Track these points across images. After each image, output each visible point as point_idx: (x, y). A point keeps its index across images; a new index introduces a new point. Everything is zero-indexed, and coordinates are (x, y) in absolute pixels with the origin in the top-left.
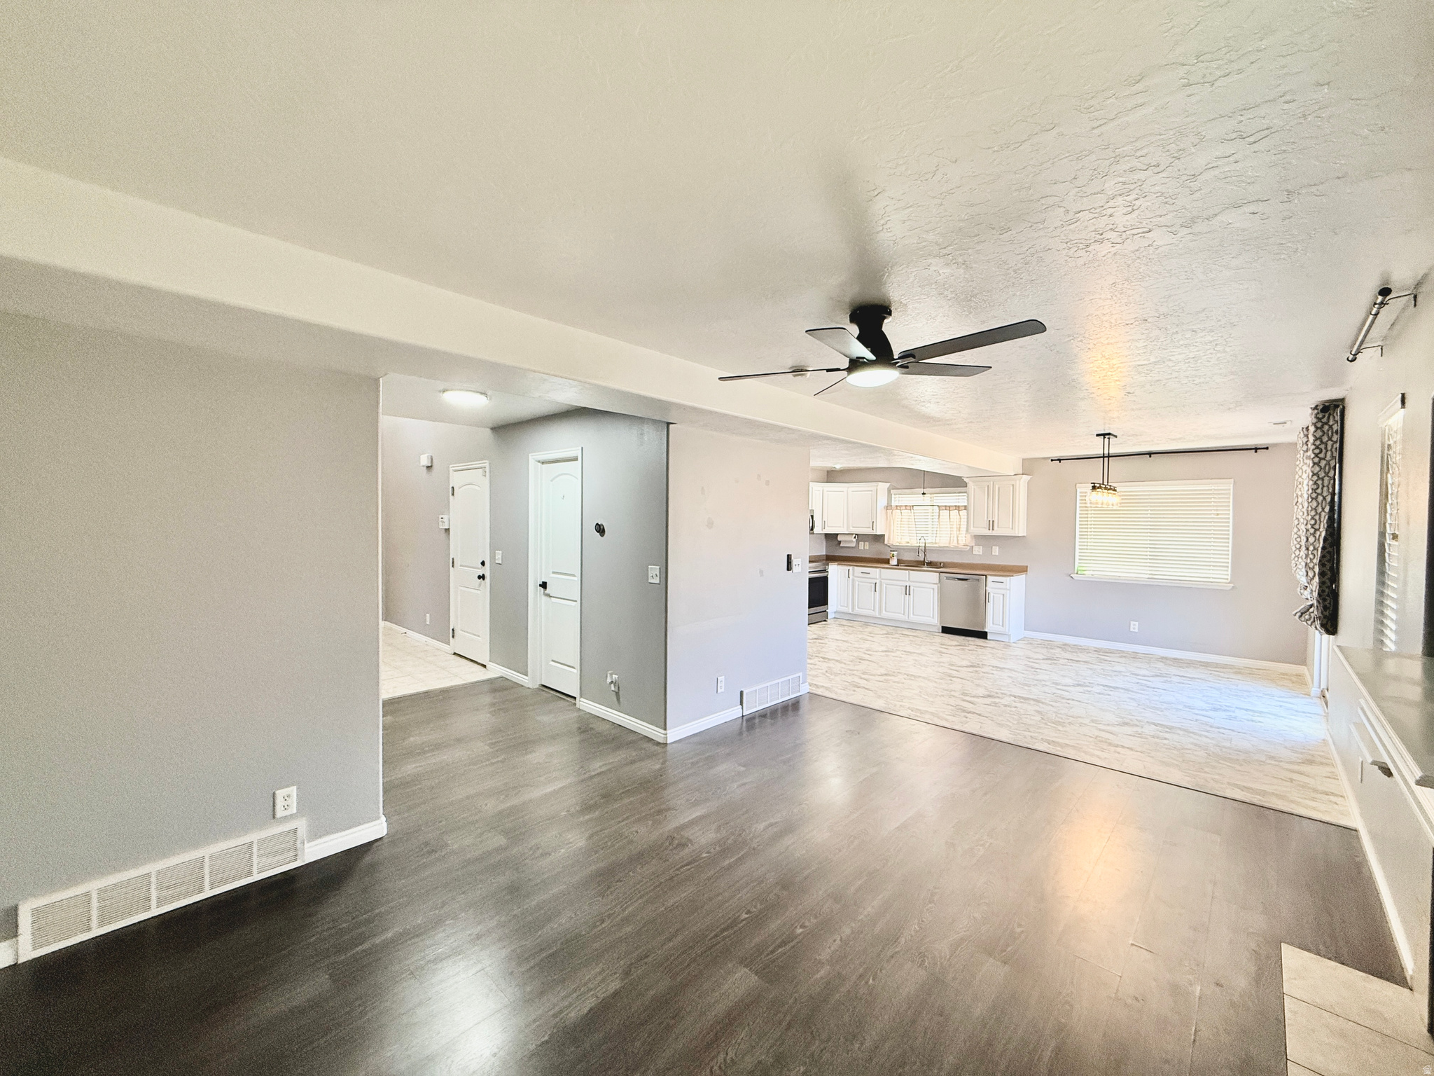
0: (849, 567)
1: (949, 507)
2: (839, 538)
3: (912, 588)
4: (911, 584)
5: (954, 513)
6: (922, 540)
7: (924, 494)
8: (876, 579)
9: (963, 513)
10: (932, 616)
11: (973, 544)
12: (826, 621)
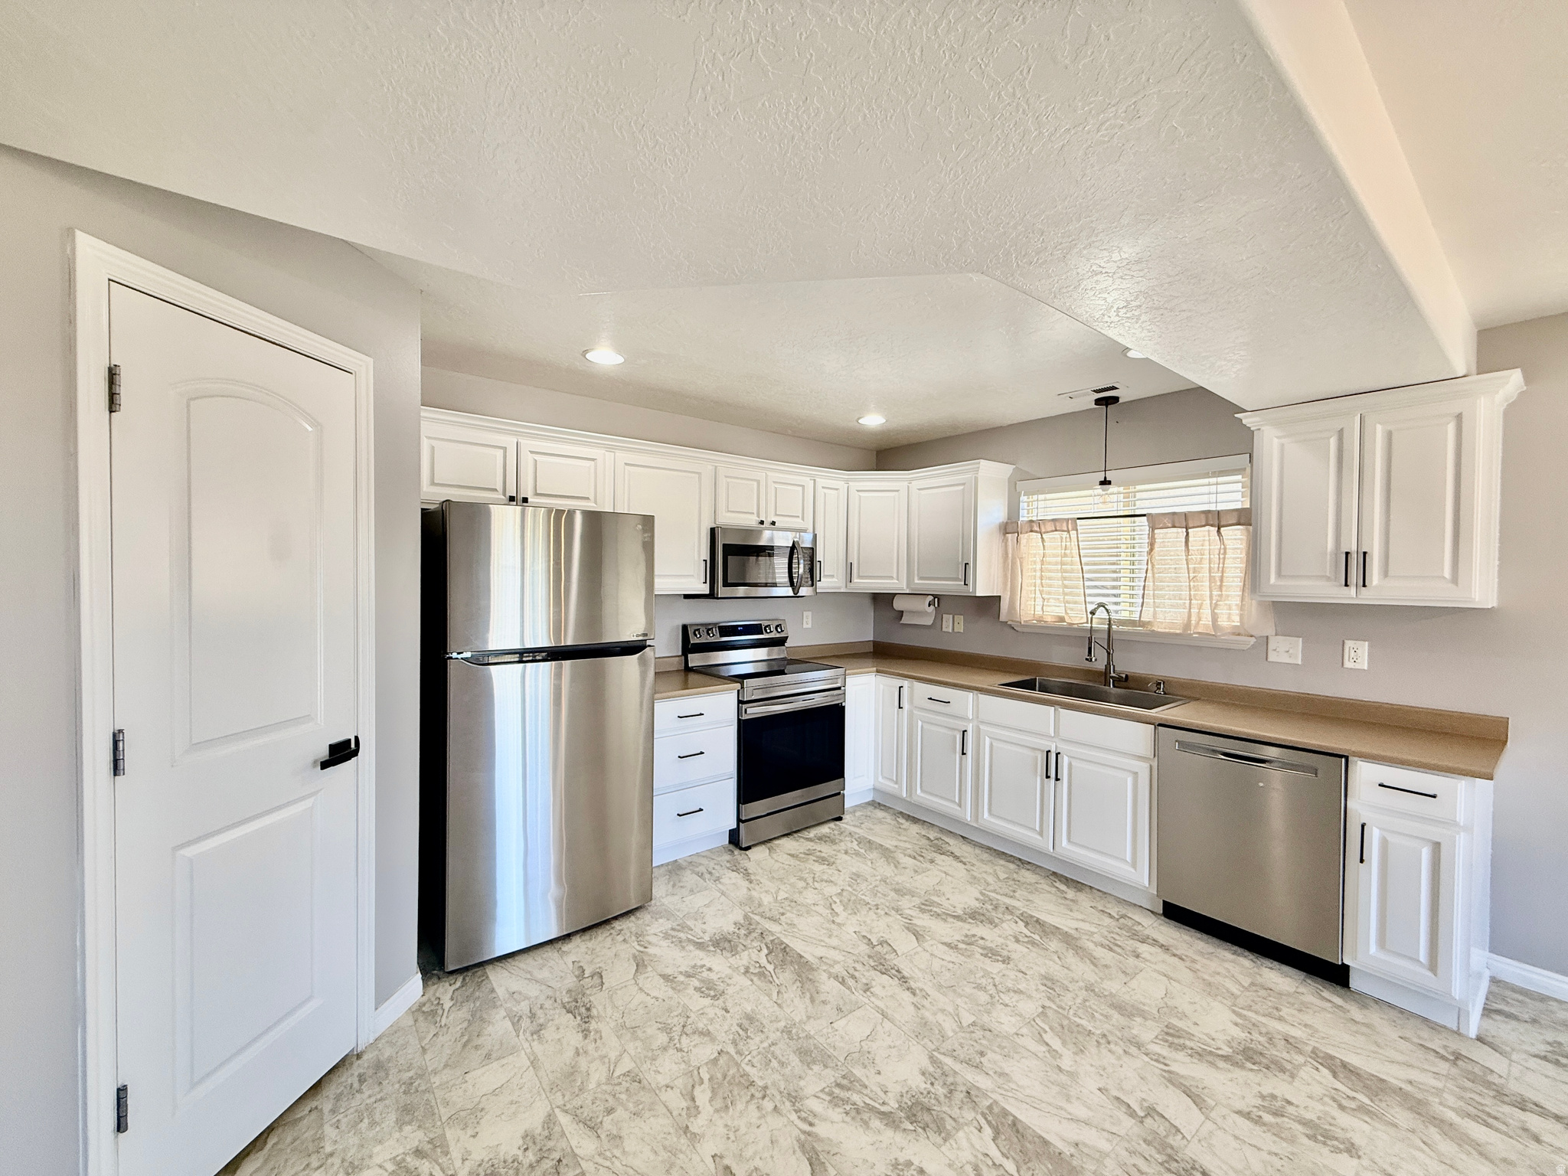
0: (898, 682)
1: (1186, 515)
2: (898, 605)
3: (1065, 761)
4: (1063, 747)
5: (1204, 536)
6: (1101, 613)
7: (1105, 482)
8: (965, 719)
9: (1235, 535)
10: (1128, 858)
11: (1269, 631)
12: (840, 819)
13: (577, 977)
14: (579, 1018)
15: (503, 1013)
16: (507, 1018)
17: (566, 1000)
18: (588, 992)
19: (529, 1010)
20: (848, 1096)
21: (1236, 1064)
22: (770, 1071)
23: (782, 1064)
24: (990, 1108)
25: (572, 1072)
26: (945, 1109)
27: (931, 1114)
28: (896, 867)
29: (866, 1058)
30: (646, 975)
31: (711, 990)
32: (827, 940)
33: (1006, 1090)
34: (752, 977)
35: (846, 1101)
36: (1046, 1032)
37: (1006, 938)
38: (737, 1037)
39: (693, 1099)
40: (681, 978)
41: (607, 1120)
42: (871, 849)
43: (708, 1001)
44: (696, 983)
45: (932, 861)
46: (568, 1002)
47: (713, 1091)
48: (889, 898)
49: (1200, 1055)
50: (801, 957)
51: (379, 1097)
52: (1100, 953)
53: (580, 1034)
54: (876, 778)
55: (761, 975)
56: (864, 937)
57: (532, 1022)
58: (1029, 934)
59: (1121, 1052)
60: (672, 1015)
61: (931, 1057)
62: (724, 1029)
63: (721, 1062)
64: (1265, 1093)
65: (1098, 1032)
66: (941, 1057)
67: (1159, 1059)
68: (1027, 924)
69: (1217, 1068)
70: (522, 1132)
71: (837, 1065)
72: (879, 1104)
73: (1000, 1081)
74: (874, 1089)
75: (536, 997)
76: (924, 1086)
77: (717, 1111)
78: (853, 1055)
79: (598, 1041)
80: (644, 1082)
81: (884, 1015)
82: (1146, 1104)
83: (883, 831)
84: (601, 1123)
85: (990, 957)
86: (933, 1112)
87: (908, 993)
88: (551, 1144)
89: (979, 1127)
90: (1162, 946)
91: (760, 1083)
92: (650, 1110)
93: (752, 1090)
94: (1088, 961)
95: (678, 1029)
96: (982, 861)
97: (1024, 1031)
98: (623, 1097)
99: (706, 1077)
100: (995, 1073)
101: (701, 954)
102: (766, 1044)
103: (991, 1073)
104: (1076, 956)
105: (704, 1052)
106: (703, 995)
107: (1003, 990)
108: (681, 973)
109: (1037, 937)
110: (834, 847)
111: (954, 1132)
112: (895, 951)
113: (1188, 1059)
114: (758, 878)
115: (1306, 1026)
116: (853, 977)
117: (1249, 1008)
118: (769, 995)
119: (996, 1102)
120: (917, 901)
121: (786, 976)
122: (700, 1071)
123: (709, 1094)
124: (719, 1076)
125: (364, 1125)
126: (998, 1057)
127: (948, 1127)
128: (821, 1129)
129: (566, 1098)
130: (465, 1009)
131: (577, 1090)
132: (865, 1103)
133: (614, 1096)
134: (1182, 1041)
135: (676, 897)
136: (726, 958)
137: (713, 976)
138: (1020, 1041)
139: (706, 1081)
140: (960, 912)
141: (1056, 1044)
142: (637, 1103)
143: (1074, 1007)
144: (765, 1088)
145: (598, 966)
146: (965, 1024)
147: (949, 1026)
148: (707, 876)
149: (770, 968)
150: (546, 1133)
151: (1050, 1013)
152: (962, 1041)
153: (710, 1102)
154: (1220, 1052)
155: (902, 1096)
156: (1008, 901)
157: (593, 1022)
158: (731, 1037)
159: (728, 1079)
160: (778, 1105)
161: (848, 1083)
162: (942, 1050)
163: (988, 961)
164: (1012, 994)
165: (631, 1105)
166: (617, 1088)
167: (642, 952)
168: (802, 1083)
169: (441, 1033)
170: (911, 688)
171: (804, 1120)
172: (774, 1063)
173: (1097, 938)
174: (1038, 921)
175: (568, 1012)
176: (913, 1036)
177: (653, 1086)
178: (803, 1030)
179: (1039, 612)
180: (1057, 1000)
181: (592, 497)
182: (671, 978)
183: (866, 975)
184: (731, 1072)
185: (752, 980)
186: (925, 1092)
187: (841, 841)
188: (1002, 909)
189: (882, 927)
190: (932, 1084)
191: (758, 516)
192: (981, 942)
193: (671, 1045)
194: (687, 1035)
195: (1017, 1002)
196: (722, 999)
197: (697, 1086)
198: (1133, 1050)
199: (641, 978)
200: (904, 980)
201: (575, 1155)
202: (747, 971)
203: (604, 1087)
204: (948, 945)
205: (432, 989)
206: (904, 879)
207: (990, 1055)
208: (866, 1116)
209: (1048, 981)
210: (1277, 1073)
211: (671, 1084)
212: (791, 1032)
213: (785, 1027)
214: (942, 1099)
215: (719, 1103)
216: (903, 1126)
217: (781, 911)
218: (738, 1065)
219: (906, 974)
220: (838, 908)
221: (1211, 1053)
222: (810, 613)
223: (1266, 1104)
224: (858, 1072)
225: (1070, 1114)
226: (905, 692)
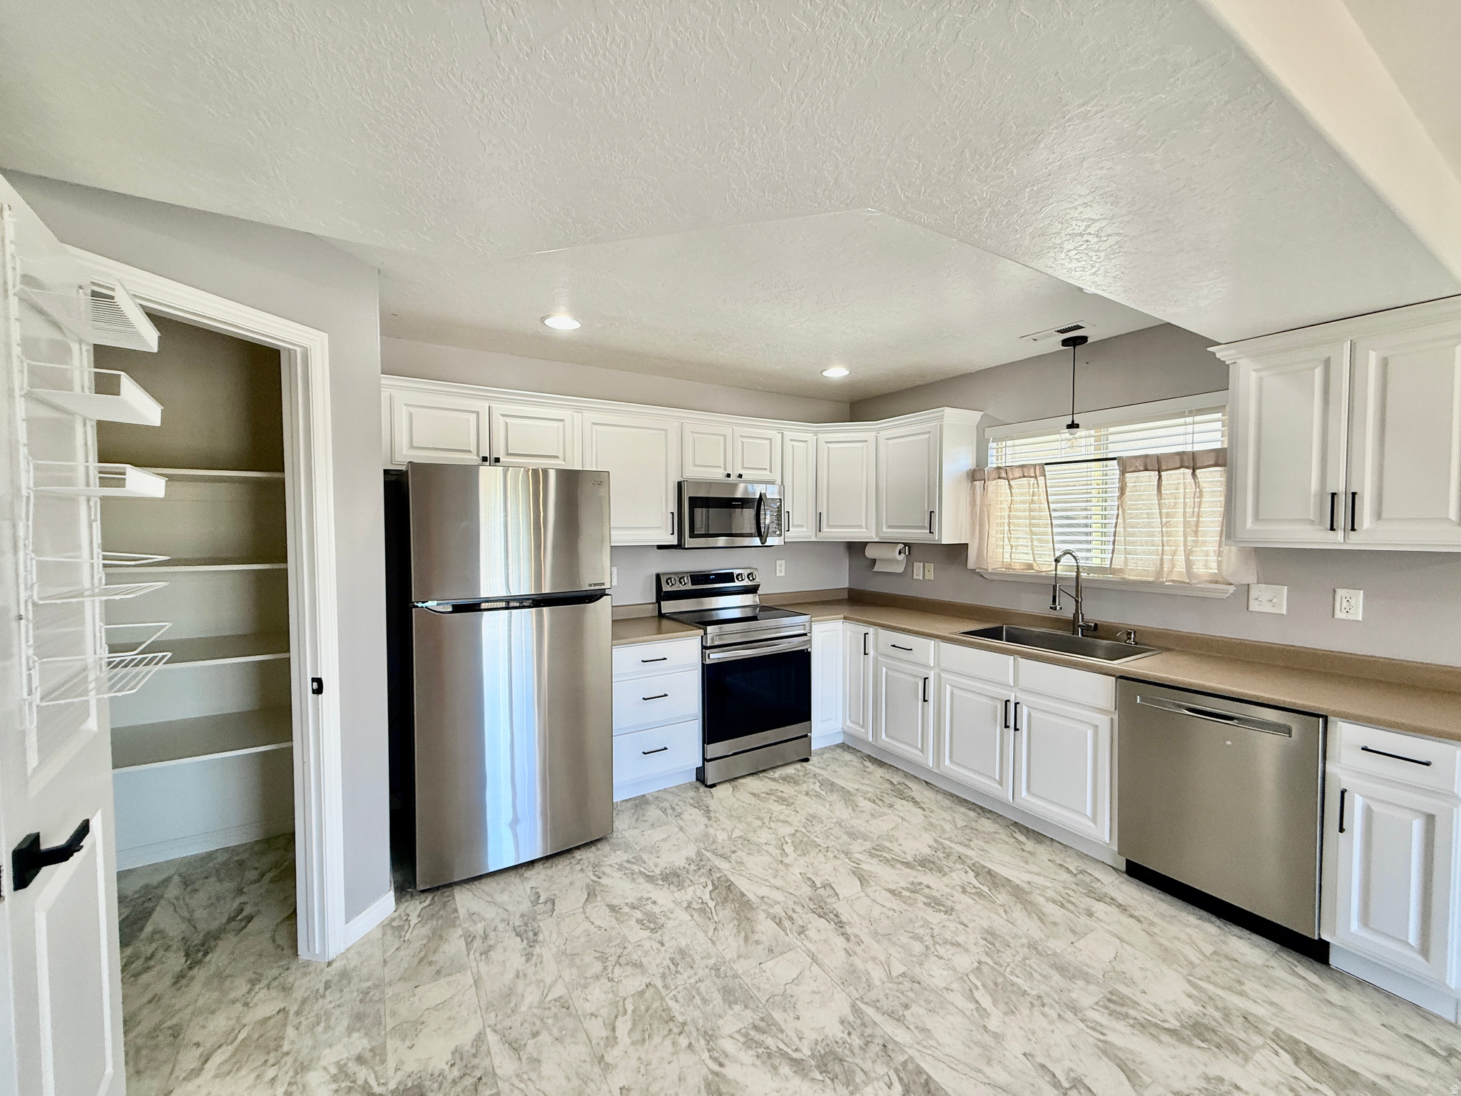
0: (864, 629)
1: (1158, 458)
2: (870, 553)
3: (1024, 711)
4: (1022, 697)
5: (1176, 479)
6: (1067, 560)
7: (1073, 426)
8: (926, 666)
9: (1212, 478)
10: (1089, 813)
11: (1250, 578)
12: (807, 760)
13: (532, 902)
14: (525, 942)
15: (460, 932)
16: (463, 938)
17: (517, 924)
18: (539, 917)
19: (483, 931)
20: (762, 1039)
21: (1182, 1039)
22: (692, 1007)
23: (705, 1001)
24: (904, 1064)
25: (509, 994)
26: (858, 1061)
27: (843, 1065)
28: (854, 810)
29: (787, 1001)
30: (596, 904)
31: (652, 923)
32: (773, 881)
33: (924, 1047)
34: (693, 913)
35: (760, 1044)
36: (977, 988)
37: (953, 888)
38: (667, 971)
39: (614, 1030)
40: (626, 909)
41: (531, 1043)
42: (832, 791)
43: (646, 933)
44: (638, 915)
45: (891, 806)
46: (519, 926)
47: (634, 1024)
48: (841, 841)
49: (1145, 1027)
50: (743, 895)
51: (338, 1003)
52: (1050, 909)
53: (524, 958)
54: (844, 721)
55: (702, 911)
56: (809, 879)
57: (483, 943)
58: (977, 884)
59: (1055, 1016)
60: (611, 945)
61: (853, 1006)
62: (656, 962)
63: (648, 995)
64: (1211, 1076)
65: (1034, 993)
66: (863, 1006)
67: (1096, 1027)
68: (977, 875)
69: (1161, 1042)
70: (453, 1047)
71: (757, 1007)
72: (792, 1050)
73: (920, 1036)
74: (790, 1033)
75: (492, 920)
76: (842, 1035)
77: (633, 1043)
78: (776, 998)
79: (539, 965)
80: (572, 1009)
81: (814, 959)
82: (1072, 1075)
83: (847, 774)
84: (525, 1045)
85: (933, 907)
86: (845, 1064)
87: (842, 939)
88: (475, 1061)
89: (889, 1084)
90: (1119, 906)
91: (680, 1019)
92: (572, 1037)
93: (671, 1025)
94: (1036, 918)
95: (613, 959)
96: (942, 808)
97: (955, 986)
98: (550, 1021)
99: (630, 1008)
100: (917, 1027)
101: (649, 887)
102: (693, 981)
103: (912, 1027)
104: (1024, 911)
105: (632, 983)
106: (643, 927)
107: (940, 941)
108: (627, 904)
109: (985, 889)
110: (797, 788)
111: (863, 1085)
112: (837, 894)
113: (1128, 1030)
114: (717, 815)
115: (1272, 1003)
116: (791, 919)
117: (1208, 979)
118: (706, 932)
119: (911, 1058)
120: (868, 845)
121: (725, 914)
122: (626, 1002)
123: (629, 1025)
124: (643, 1008)
125: (320, 1029)
126: (922, 1011)
127: (858, 1080)
128: (731, 1071)
129: (499, 1018)
130: (428, 926)
131: (509, 1011)
132: (778, 1047)
133: (542, 1020)
134: (1124, 1010)
135: (637, 831)
136: (672, 892)
137: (657, 909)
138: (949, 996)
139: (629, 1012)
140: (910, 859)
141: (986, 1002)
142: (561, 1029)
143: (1012, 965)
144: (684, 1024)
145: (553, 893)
146: (894, 974)
147: (877, 974)
148: (670, 811)
149: (712, 904)
150: (474, 1051)
151: (985, 969)
152: (888, 991)
153: (629, 1034)
154: (1167, 1025)
155: (816, 1044)
156: (961, 849)
157: (538, 947)
158: (661, 971)
159: (650, 1011)
160: (693, 1042)
161: (766, 1025)
162: (866, 1000)
163: (930, 910)
164: (949, 946)
165: (555, 1031)
166: (546, 1012)
167: (595, 882)
168: (720, 1022)
169: (402, 948)
170: (876, 634)
171: (715, 1060)
172: (698, 1000)
173: (1050, 893)
174: (989, 872)
175: (517, 935)
176: (839, 982)
177: (580, 1013)
178: (732, 969)
179: (1007, 560)
180: (995, 956)
181: (561, 456)
182: (617, 908)
183: (803, 916)
184: (654, 1006)
185: (692, 916)
186: (840, 1042)
187: (805, 782)
188: (953, 858)
189: (828, 869)
190: (849, 1034)
191: (725, 470)
192: (927, 891)
193: (604, 974)
194: (620, 965)
195: (953, 954)
196: (660, 932)
197: (620, 1017)
198: (1069, 1015)
199: (589, 908)
200: (840, 924)
201: (495, 1075)
202: (689, 906)
203: (535, 1011)
204: (892, 892)
205: (403, 907)
206: (859, 823)
207: (914, 1008)
208: (776, 1062)
209: (990, 935)
210: (1228, 1053)
211: (596, 1013)
212: (719, 969)
213: (715, 964)
214: (856, 1050)
215: (637, 1035)
216: (812, 1075)
217: (733, 848)
218: (662, 999)
219: (844, 919)
220: (789, 849)
221: (1156, 1025)
222: (783, 562)
223: (1210, 1087)
224: (777, 1015)
225: (988, 1078)
226: (870, 639)
